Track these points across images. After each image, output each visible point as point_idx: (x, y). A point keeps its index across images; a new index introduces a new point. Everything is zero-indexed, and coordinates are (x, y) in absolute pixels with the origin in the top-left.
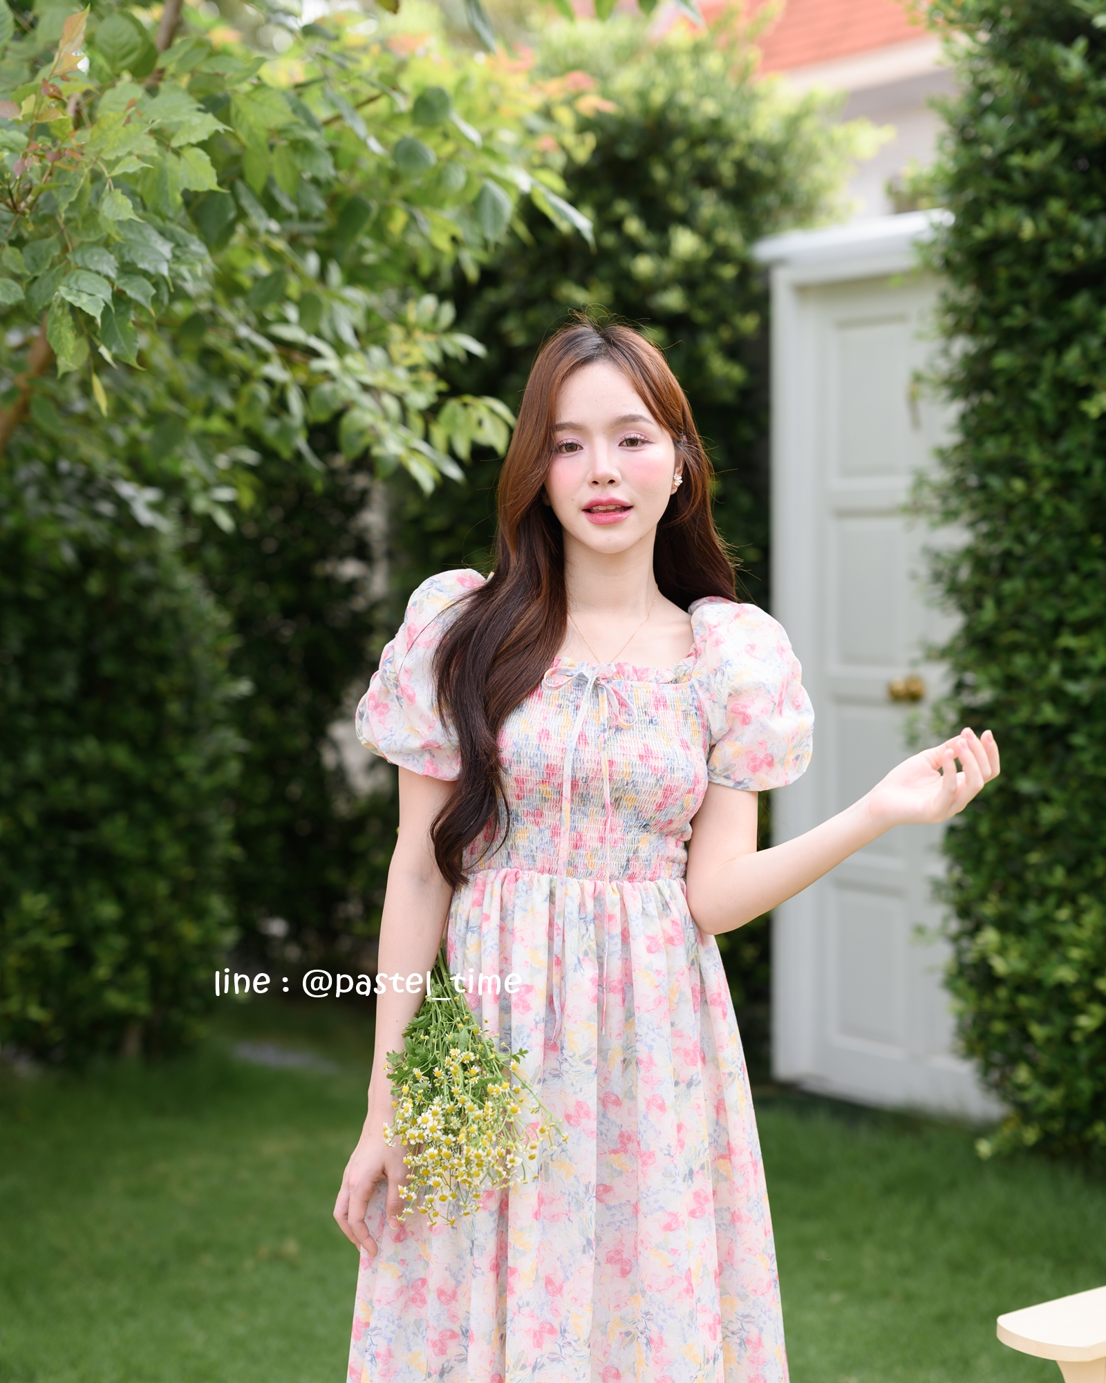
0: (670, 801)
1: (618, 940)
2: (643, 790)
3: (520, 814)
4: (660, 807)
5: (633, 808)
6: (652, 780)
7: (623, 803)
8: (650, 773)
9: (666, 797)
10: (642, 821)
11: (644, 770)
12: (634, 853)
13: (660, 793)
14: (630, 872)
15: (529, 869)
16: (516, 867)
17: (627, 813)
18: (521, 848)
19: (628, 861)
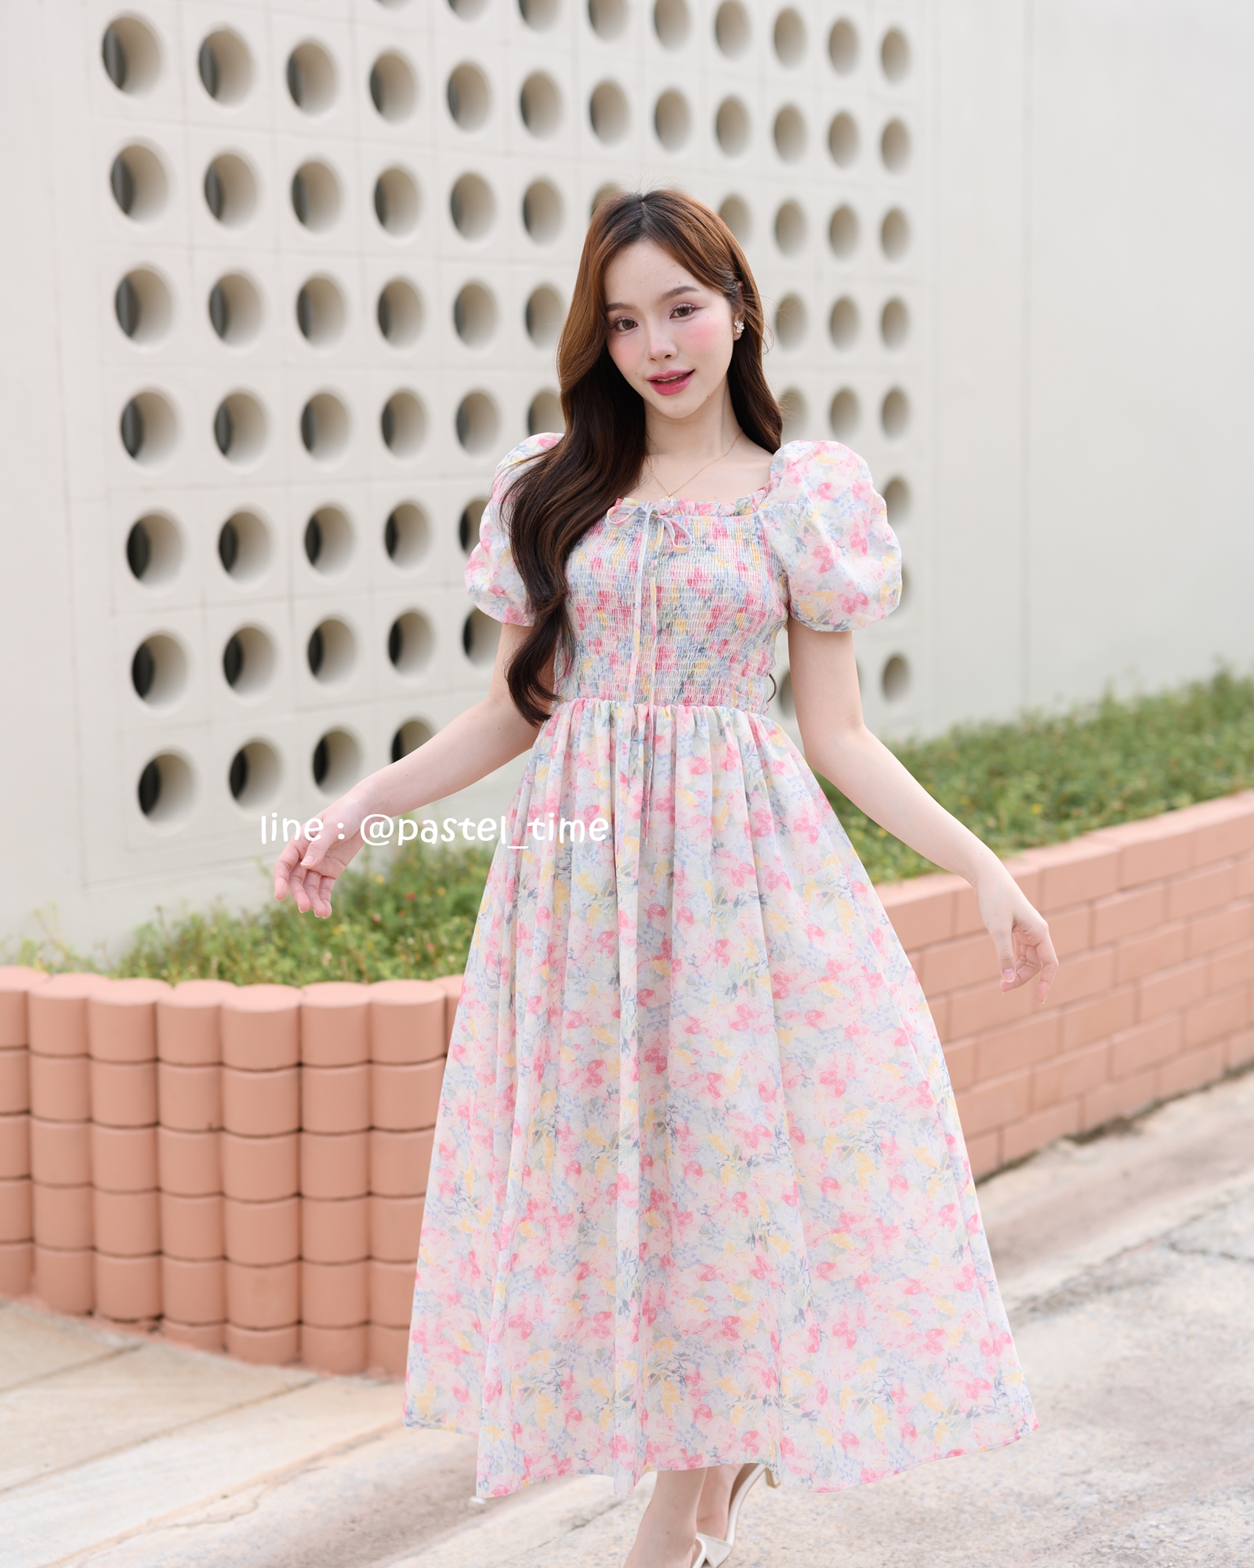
0: (720, 620)
1: (667, 762)
2: (692, 613)
3: (584, 645)
4: (710, 627)
5: (685, 634)
6: (699, 603)
7: (675, 628)
8: (697, 596)
9: (715, 617)
10: (696, 645)
11: (692, 594)
12: (689, 677)
13: (709, 613)
14: (684, 696)
15: (594, 697)
16: (584, 697)
17: (680, 638)
18: (587, 677)
19: (682, 684)
